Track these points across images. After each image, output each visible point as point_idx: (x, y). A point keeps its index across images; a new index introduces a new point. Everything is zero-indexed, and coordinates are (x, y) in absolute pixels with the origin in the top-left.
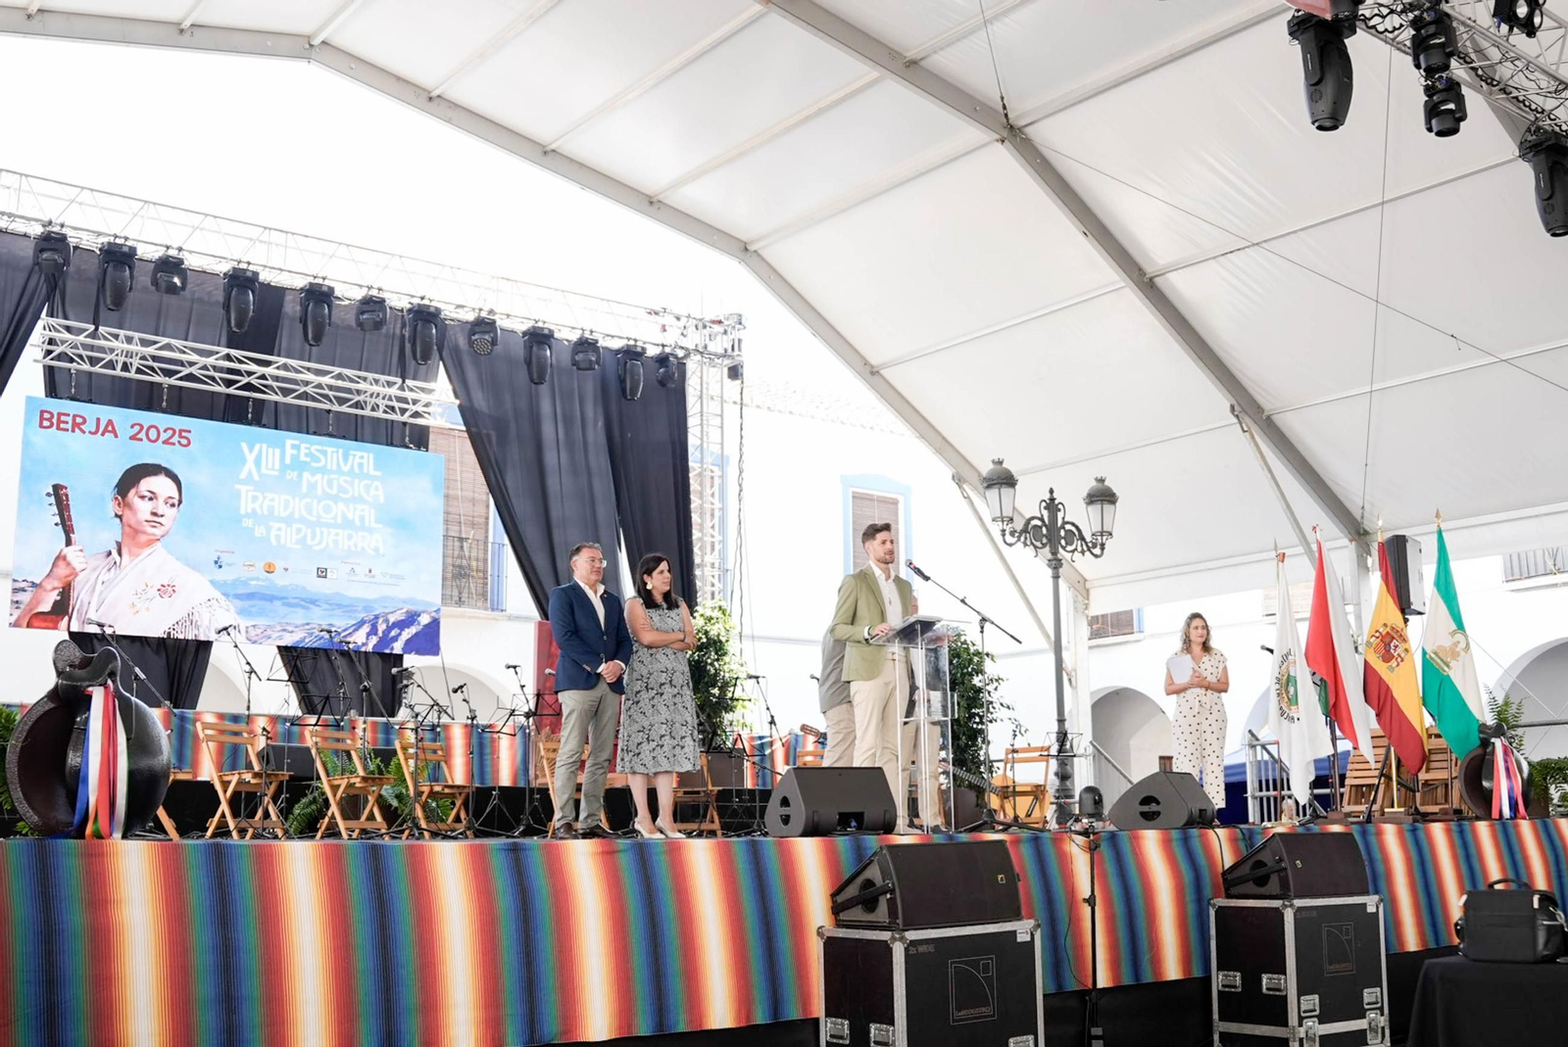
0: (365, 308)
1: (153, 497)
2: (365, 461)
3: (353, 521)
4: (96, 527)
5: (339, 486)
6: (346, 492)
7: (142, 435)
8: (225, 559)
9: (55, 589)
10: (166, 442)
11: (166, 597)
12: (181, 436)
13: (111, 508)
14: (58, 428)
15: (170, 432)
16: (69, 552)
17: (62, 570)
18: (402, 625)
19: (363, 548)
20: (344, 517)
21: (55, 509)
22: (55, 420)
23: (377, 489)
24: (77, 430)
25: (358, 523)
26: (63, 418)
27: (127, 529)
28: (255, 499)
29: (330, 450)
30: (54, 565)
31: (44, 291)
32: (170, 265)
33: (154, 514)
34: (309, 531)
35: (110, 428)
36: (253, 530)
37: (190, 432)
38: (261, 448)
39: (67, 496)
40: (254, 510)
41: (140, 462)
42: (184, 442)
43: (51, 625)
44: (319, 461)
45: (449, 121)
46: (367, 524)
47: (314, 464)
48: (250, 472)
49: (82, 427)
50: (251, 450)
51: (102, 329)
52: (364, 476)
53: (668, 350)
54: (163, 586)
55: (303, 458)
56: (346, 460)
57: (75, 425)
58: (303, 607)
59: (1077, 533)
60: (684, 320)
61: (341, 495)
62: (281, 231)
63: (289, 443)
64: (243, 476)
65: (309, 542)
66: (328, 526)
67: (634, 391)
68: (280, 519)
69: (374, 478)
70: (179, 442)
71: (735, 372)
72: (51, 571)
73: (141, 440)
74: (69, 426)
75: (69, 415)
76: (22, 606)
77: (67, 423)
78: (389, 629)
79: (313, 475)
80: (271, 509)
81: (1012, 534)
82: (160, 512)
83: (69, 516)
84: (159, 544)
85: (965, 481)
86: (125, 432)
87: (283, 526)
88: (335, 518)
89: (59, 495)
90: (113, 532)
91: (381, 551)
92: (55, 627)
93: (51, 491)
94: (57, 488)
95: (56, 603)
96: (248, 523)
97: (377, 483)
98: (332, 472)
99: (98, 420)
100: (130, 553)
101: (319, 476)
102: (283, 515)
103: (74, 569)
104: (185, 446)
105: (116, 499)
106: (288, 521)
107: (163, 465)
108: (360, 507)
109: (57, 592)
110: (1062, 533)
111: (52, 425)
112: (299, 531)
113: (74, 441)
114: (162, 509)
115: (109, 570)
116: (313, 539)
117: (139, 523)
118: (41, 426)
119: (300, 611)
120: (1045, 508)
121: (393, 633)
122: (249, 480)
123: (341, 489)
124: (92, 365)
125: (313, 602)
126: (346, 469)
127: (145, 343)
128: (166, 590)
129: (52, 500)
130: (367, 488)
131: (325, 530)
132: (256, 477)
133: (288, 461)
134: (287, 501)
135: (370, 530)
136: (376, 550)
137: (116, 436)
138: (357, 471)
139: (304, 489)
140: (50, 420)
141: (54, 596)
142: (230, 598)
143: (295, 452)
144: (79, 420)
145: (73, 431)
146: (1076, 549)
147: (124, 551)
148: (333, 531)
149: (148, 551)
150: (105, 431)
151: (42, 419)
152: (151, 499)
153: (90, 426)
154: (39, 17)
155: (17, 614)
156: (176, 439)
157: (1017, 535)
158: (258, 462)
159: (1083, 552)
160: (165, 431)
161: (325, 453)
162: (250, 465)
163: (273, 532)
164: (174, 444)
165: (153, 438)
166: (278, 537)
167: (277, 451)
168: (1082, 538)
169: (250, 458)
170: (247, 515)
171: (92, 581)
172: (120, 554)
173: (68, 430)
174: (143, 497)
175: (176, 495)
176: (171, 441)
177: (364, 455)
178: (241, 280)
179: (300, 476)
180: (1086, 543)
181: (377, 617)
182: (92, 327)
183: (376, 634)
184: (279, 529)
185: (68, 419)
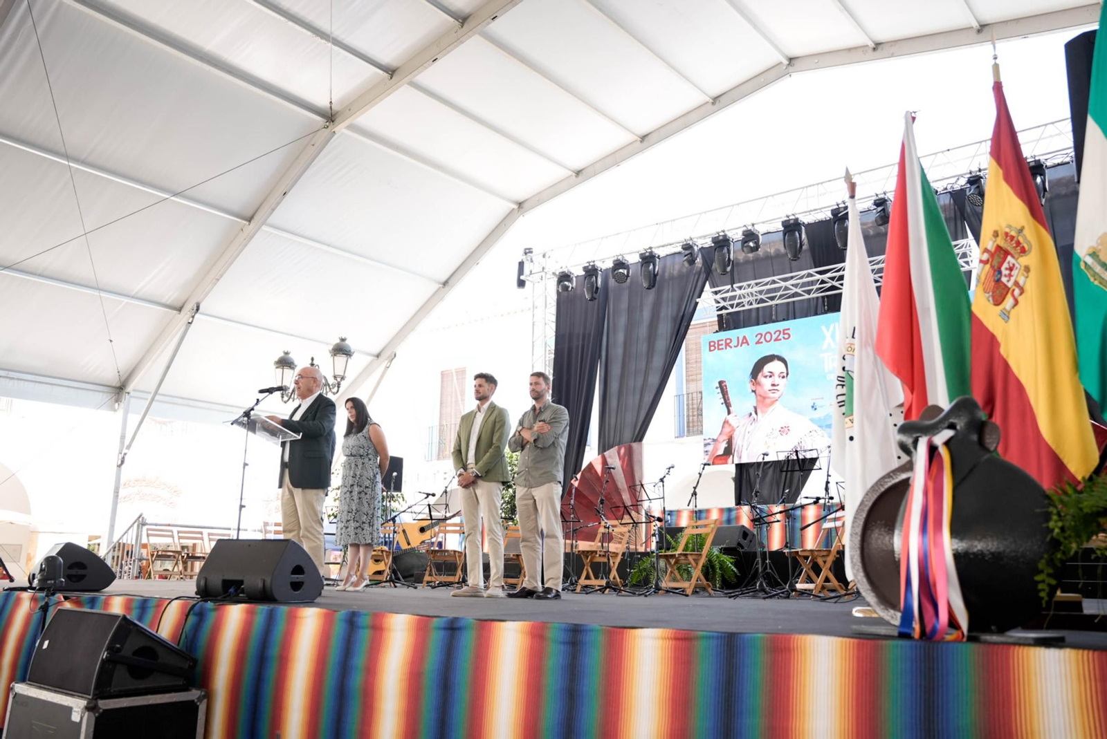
1: (771, 375)
4: (743, 400)
7: (763, 340)
8: (818, 403)
9: (724, 440)
10: (776, 340)
11: (784, 434)
12: (784, 334)
13: (749, 387)
14: (719, 349)
15: (778, 333)
16: (730, 418)
17: (727, 429)
21: (721, 395)
22: (716, 345)
24: (728, 347)
26: (720, 343)
27: (759, 398)
30: (723, 427)
32: (748, 236)
33: (773, 385)
35: (745, 341)
37: (789, 329)
38: (834, 328)
39: (726, 386)
41: (762, 356)
43: (724, 461)
48: (829, 344)
49: (730, 345)
50: (828, 330)
54: (782, 428)
57: (727, 345)
62: (814, 185)
64: (825, 347)
70: (784, 338)
72: (722, 431)
73: (762, 343)
74: (723, 347)
75: (722, 340)
76: (709, 453)
77: (722, 345)
82: (776, 383)
83: (728, 397)
84: (777, 402)
86: (752, 340)
89: (722, 386)
90: (752, 401)
92: (726, 463)
93: (718, 386)
94: (721, 383)
95: (725, 448)
99: (738, 338)
100: (762, 412)
103: (733, 427)
104: (787, 339)
105: (752, 381)
107: (776, 354)
109: (725, 442)
111: (715, 348)
113: (727, 354)
114: (777, 380)
115: (751, 424)
117: (765, 392)
118: (710, 350)
122: (829, 349)
124: (732, 308)
127: (758, 285)
128: (784, 430)
129: (719, 390)
132: (833, 346)
137: (748, 344)
140: (714, 346)
141: (724, 445)
142: (824, 428)
144: (728, 341)
145: (726, 348)
147: (759, 411)
149: (771, 408)
150: (743, 343)
151: (710, 346)
152: (770, 376)
153: (734, 343)
155: (707, 457)
156: (781, 337)
158: (833, 336)
160: (775, 333)
162: (828, 339)
164: (780, 340)
165: (768, 338)
169: (828, 334)
170: (830, 372)
171: (743, 433)
172: (756, 413)
173: (723, 349)
174: (766, 377)
175: (785, 371)
176: (779, 338)
178: (791, 227)
182: (729, 287)
185: (723, 342)
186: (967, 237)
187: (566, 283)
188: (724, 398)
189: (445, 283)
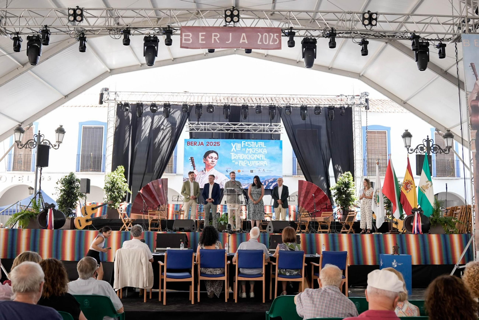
0: (258, 108)
1: (212, 158)
2: (262, 144)
3: (259, 159)
4: (200, 166)
5: (255, 150)
6: (257, 152)
7: (209, 144)
10: (214, 145)
13: (203, 161)
14: (191, 145)
16: (195, 171)
18: (272, 182)
19: (262, 165)
20: (257, 158)
21: (191, 163)
23: (265, 150)
24: (195, 145)
25: (260, 159)
27: (207, 165)
28: (235, 156)
29: (253, 142)
31: (187, 116)
32: (210, 106)
33: (212, 161)
34: (248, 162)
35: (202, 144)
36: (235, 163)
37: (219, 142)
38: (236, 145)
40: (235, 158)
41: (209, 150)
42: (218, 145)
44: (250, 145)
45: (271, 60)
46: (263, 159)
47: (249, 146)
48: (234, 150)
50: (234, 144)
51: (199, 122)
52: (261, 148)
53: (342, 106)
55: (246, 145)
56: (257, 145)
58: (247, 180)
59: (438, 148)
60: (348, 97)
61: (256, 153)
63: (243, 142)
64: (232, 151)
65: (248, 164)
66: (253, 160)
67: (332, 118)
68: (241, 160)
69: (264, 148)
71: (367, 108)
74: (193, 144)
78: (269, 183)
79: (249, 149)
80: (239, 158)
81: (411, 150)
83: (194, 164)
84: (213, 168)
85: (440, 131)
86: (205, 144)
87: (242, 161)
88: (255, 158)
89: (192, 159)
90: (203, 166)
91: (267, 165)
93: (190, 159)
94: (191, 158)
96: (233, 161)
97: (265, 149)
98: (253, 148)
99: (200, 142)
100: (208, 171)
101: (250, 149)
102: (242, 159)
103: (196, 175)
105: (204, 159)
106: (243, 160)
107: (214, 150)
108: (261, 155)
110: (432, 148)
112: (246, 162)
113: (195, 148)
114: (214, 160)
116: (249, 163)
117: (209, 164)
118: (188, 145)
119: (247, 181)
120: (425, 141)
121: (270, 184)
122: (234, 152)
123: (256, 151)
124: (198, 130)
125: (250, 178)
126: (257, 146)
127: (208, 124)
129: (191, 160)
130: (263, 150)
131: (252, 161)
132: (235, 151)
133: (243, 146)
134: (243, 155)
135: (263, 160)
136: (265, 165)
138: (260, 147)
139: (247, 152)
140: (189, 143)
143: (244, 144)
144: (195, 143)
146: (438, 152)
147: (206, 170)
148: (254, 161)
149: (211, 170)
150: (201, 144)
151: (188, 143)
153: (198, 144)
154: (175, 60)
156: (216, 144)
157: (413, 150)
158: (235, 147)
159: (441, 153)
161: (252, 143)
162: (234, 148)
163: (240, 163)
165: (211, 143)
166: (241, 164)
167: (240, 144)
168: (440, 148)
169: (234, 147)
170: (233, 160)
172: (205, 171)
174: (210, 158)
175: (217, 157)
177: (261, 143)
178: (226, 107)
179: (246, 150)
180: (442, 150)
181: (266, 181)
182: (197, 122)
183: (266, 185)
184: (241, 162)
185: (193, 143)
186: (280, 123)
187: (127, 108)
188: (192, 163)
189: (66, 96)
